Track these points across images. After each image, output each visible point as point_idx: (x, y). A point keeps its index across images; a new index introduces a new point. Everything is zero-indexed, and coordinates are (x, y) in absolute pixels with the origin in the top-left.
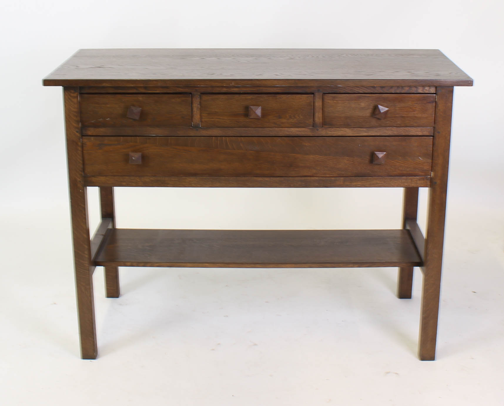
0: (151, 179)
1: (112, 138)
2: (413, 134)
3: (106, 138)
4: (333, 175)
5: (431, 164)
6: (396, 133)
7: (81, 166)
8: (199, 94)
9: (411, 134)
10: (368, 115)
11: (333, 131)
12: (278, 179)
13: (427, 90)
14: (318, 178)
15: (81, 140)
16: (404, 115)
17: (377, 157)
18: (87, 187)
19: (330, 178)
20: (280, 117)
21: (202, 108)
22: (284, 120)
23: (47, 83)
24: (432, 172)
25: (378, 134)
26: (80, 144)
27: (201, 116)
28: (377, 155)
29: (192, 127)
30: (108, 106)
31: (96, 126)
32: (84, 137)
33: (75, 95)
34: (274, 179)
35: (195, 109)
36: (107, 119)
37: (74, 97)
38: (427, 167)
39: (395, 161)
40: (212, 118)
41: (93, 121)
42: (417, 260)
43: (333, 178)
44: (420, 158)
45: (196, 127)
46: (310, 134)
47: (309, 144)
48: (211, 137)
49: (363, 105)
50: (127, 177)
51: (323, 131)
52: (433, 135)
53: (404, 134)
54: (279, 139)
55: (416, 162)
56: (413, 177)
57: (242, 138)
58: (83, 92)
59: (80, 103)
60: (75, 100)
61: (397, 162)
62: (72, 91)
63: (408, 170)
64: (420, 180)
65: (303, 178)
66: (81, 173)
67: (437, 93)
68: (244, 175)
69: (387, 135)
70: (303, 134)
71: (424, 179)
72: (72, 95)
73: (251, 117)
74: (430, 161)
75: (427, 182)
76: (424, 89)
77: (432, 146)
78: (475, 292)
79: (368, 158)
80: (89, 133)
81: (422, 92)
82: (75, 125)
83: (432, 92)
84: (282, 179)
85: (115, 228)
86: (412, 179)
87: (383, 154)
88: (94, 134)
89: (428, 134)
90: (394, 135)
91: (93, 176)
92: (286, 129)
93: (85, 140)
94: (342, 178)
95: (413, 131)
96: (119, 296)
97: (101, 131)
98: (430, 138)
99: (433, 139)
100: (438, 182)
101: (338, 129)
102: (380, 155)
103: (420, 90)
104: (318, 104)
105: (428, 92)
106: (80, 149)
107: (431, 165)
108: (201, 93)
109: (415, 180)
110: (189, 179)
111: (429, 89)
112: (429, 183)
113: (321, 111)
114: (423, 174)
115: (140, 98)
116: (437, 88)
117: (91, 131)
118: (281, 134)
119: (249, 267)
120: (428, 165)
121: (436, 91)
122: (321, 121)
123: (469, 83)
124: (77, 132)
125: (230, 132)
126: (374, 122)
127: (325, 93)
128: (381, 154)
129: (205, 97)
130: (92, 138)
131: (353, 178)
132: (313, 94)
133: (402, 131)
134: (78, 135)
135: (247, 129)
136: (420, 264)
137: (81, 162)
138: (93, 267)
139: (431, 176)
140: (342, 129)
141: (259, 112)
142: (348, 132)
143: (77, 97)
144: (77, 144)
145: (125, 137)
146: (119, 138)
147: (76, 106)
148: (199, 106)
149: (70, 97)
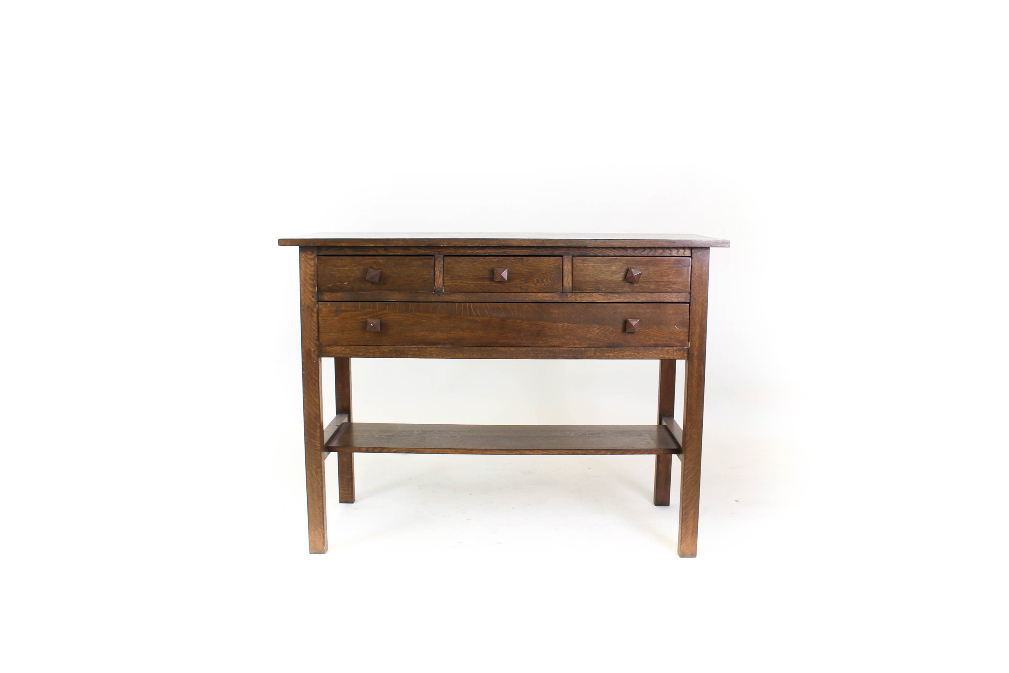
0: (390, 349)
1: (350, 303)
2: (669, 301)
3: (344, 303)
4: (584, 345)
5: (688, 333)
6: (650, 300)
7: (317, 335)
8: (442, 256)
9: (666, 300)
10: (620, 279)
11: (584, 297)
12: (525, 349)
13: (681, 253)
14: (568, 348)
15: (317, 305)
16: (657, 280)
17: (632, 325)
18: (322, 358)
19: (580, 349)
20: (527, 281)
21: (446, 272)
22: (531, 285)
23: (283, 242)
24: (689, 343)
25: (631, 301)
26: (315, 310)
27: (443, 280)
28: (630, 321)
29: (434, 292)
30: (346, 269)
31: (332, 290)
32: (320, 303)
33: (312, 256)
34: (521, 349)
35: (437, 273)
36: (345, 283)
37: (312, 259)
38: (683, 337)
39: (650, 330)
40: (456, 282)
41: (330, 286)
42: (674, 447)
43: (583, 349)
44: (676, 327)
45: (439, 292)
46: (559, 300)
47: (558, 311)
48: (455, 303)
49: (614, 268)
50: (364, 347)
51: (573, 297)
52: (689, 302)
53: (658, 300)
54: (527, 305)
55: (672, 332)
56: (670, 348)
57: (487, 304)
58: (320, 253)
59: (317, 267)
60: (312, 263)
61: (652, 331)
62: (309, 253)
63: (664, 339)
64: (676, 351)
65: (551, 348)
66: (315, 342)
67: (693, 256)
68: (489, 344)
69: (640, 301)
70: (550, 299)
71: (680, 350)
72: (309, 256)
73: (496, 280)
74: (686, 330)
75: (684, 354)
76: (678, 252)
77: (688, 314)
78: (737, 501)
79: (621, 326)
80: (326, 299)
81: (677, 255)
82: (311, 289)
83: (688, 255)
84: (529, 349)
85: (351, 422)
86: (668, 350)
87: (637, 321)
88: (331, 300)
89: (683, 301)
90: (647, 301)
91: (329, 345)
92: (534, 294)
93: (321, 305)
94: (593, 349)
95: (668, 297)
96: (355, 502)
97: (339, 296)
98: (687, 305)
99: (690, 305)
100: (696, 353)
101: (588, 294)
102: (634, 323)
103: (674, 253)
104: (567, 267)
105: (683, 255)
106: (315, 315)
107: (688, 335)
108: (445, 256)
109: (671, 351)
110: (429, 349)
111: (684, 252)
112: (686, 355)
113: (570, 275)
114: (679, 344)
115: (380, 260)
116: (693, 251)
117: (327, 296)
118: (527, 300)
119: (494, 453)
120: (685, 335)
121: (691, 254)
122: (571, 285)
123: (725, 244)
124: (313, 297)
125: (474, 298)
126: (627, 287)
127: (573, 256)
128: (635, 321)
129: (448, 260)
130: (329, 304)
131: (605, 348)
132: (562, 256)
133: (656, 297)
134: (314, 300)
135: (492, 294)
136: (678, 451)
137: (316, 330)
138: (326, 453)
139: (688, 347)
140: (593, 295)
141: (505, 274)
142: (599, 298)
143: (314, 259)
144: (312, 310)
145: (363, 303)
146: (356, 303)
147: (313, 269)
148: (442, 269)
149: (306, 259)
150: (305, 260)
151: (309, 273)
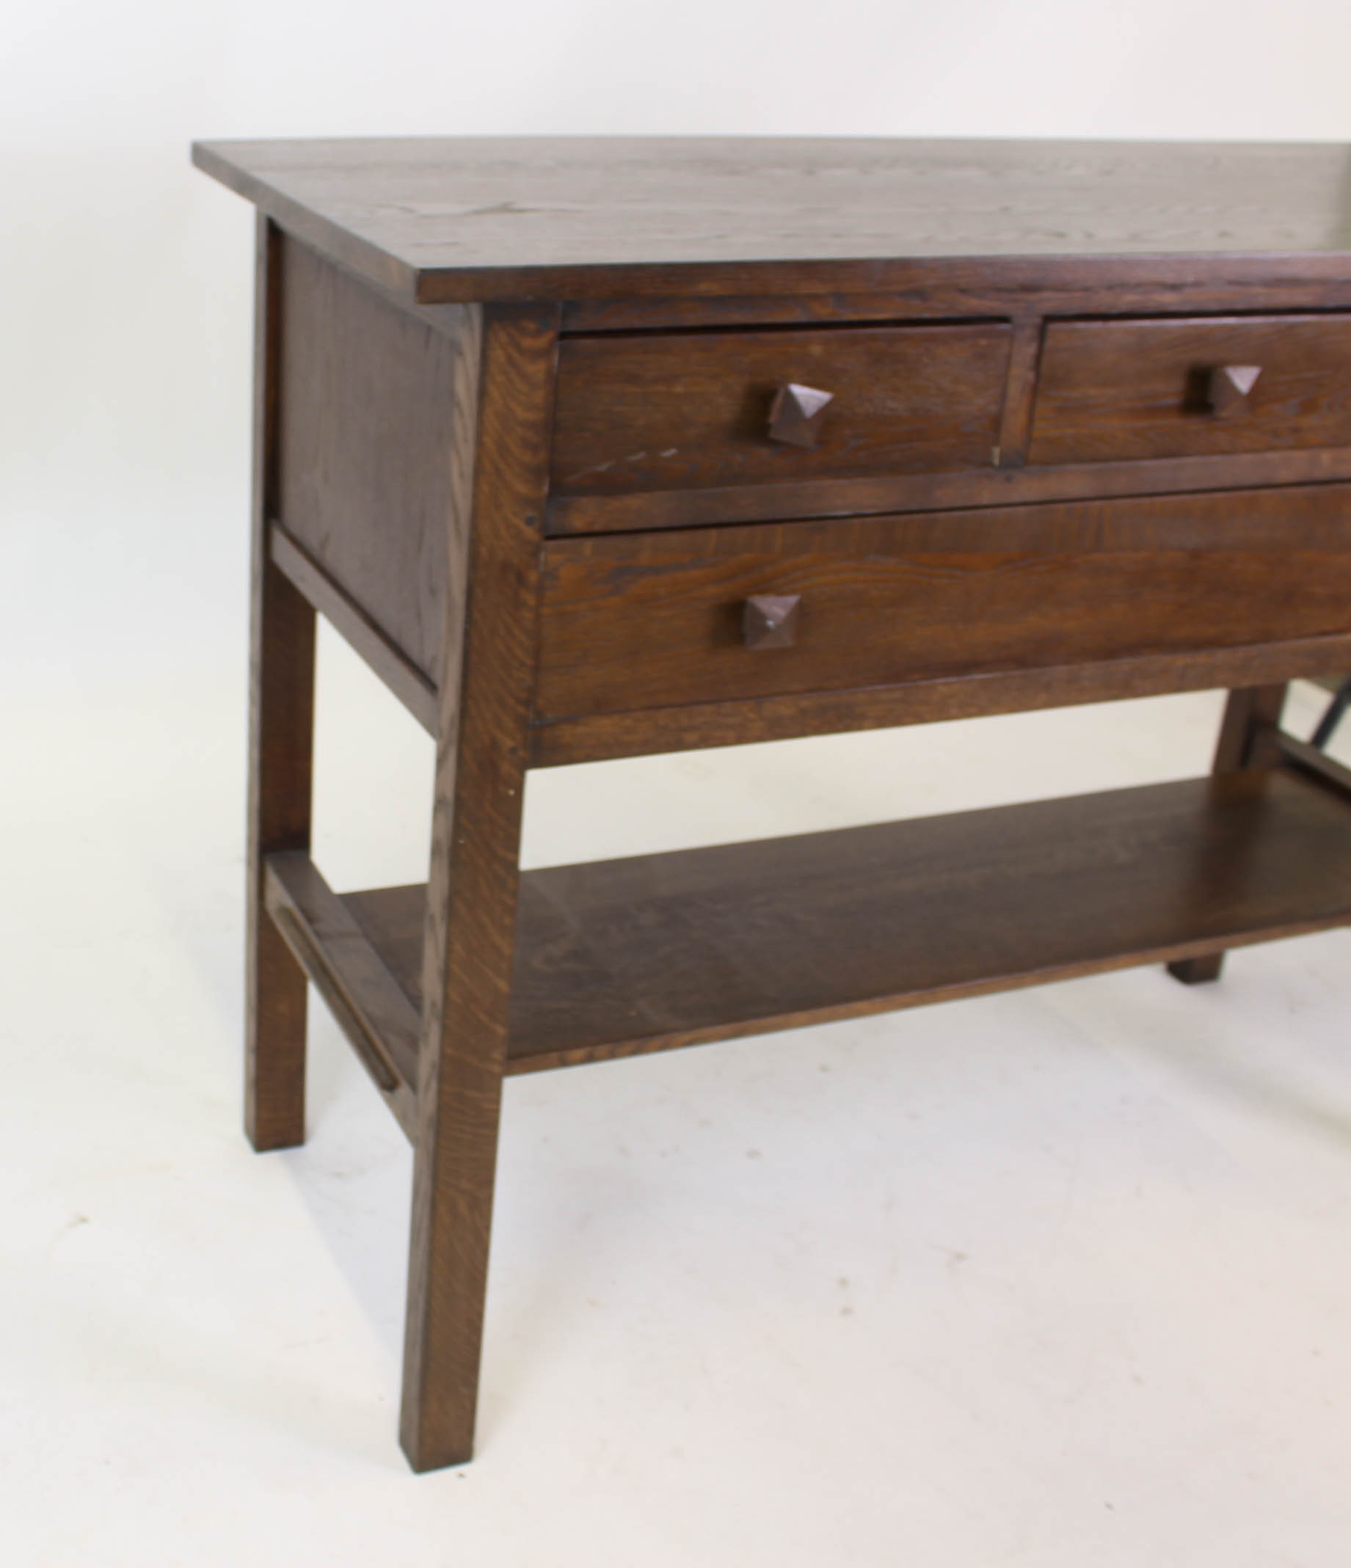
0: (805, 703)
1: (674, 538)
3: (648, 540)
7: (527, 678)
8: (1039, 320)
15: (541, 557)
18: (529, 772)
21: (1041, 385)
23: (434, 287)
26: (534, 577)
27: (1030, 416)
29: (994, 465)
30: (679, 389)
31: (609, 487)
32: (553, 543)
33: (542, 342)
35: (1013, 389)
36: (665, 454)
37: (536, 355)
40: (1070, 426)
41: (604, 466)
45: (1007, 467)
48: (1056, 506)
50: (708, 709)
58: (573, 325)
59: (555, 383)
60: (537, 369)
62: (531, 326)
66: (521, 709)
72: (527, 342)
80: (578, 523)
82: (522, 488)
88: (598, 527)
91: (572, 718)
92: (1307, 454)
93: (553, 555)
97: (636, 507)
106: (530, 600)
108: (1049, 319)
110: (944, 686)
115: (816, 345)
117: (585, 513)
124: (529, 522)
130: (588, 544)
134: (530, 533)
135: (1181, 462)
137: (529, 662)
143: (544, 353)
144: (521, 579)
145: (726, 531)
146: (699, 536)
147: (539, 397)
148: (1031, 376)
149: (515, 355)
150: (510, 360)
151: (522, 414)
